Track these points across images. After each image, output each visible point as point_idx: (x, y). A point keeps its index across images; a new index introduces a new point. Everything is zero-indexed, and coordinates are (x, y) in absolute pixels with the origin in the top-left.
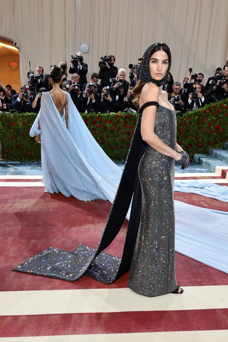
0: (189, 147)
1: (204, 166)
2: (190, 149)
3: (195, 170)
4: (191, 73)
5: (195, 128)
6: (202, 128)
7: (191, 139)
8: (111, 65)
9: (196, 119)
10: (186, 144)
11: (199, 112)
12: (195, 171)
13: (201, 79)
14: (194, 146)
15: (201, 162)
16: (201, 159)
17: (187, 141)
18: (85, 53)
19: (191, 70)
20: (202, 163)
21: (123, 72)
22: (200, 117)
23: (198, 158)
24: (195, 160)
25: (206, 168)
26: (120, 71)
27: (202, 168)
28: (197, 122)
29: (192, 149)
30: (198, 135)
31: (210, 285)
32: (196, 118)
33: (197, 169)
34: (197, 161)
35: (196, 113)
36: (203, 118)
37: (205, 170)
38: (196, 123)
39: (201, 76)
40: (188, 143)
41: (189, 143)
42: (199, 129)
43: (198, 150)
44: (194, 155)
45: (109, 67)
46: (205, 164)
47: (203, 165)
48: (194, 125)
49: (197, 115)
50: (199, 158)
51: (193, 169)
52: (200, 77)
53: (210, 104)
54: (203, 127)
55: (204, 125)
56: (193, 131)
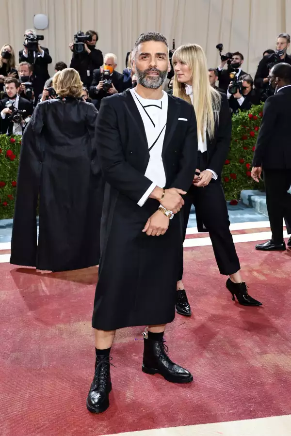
0: (231, 178)
1: (259, 209)
2: (232, 183)
3: (243, 218)
4: (221, 51)
5: (238, 146)
6: (250, 145)
7: (233, 165)
8: (92, 47)
9: (240, 130)
10: (225, 174)
11: (244, 118)
12: (242, 220)
13: (238, 61)
14: (239, 176)
15: (253, 204)
16: (252, 198)
17: (225, 168)
18: (43, 30)
19: (220, 47)
20: (255, 205)
21: (111, 59)
22: (245, 127)
23: (247, 198)
24: (242, 200)
25: (260, 214)
26: (106, 57)
27: (254, 214)
28: (240, 135)
29: (236, 181)
30: (244, 157)
31: (270, 416)
32: (238, 129)
33: (247, 216)
34: (246, 202)
35: (238, 120)
36: (250, 128)
37: (260, 216)
38: (240, 137)
39: (238, 57)
40: (229, 172)
41: (231, 171)
42: (245, 148)
43: (246, 182)
44: (240, 192)
45: (89, 51)
46: (260, 207)
47: (256, 208)
48: (236, 141)
49: (241, 123)
50: (250, 196)
51: (239, 216)
52: (236, 59)
53: (261, 104)
54: (252, 143)
55: (254, 140)
56: (234, 151)
